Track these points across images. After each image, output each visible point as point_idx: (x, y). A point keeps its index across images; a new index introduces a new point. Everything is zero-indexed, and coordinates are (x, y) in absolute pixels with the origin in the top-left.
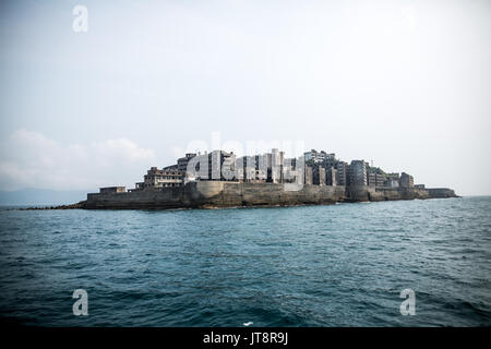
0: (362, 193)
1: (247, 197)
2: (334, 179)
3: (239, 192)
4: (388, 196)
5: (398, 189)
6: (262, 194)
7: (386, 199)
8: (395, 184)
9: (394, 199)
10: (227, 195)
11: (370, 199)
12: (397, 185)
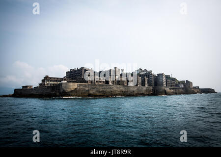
0: (161, 90)
1: (91, 92)
2: (146, 83)
3: (87, 89)
4: (177, 92)
5: (183, 89)
6: (101, 90)
7: (176, 94)
8: (182, 86)
9: (180, 93)
10: (79, 91)
11: (166, 93)
12: (183, 86)
